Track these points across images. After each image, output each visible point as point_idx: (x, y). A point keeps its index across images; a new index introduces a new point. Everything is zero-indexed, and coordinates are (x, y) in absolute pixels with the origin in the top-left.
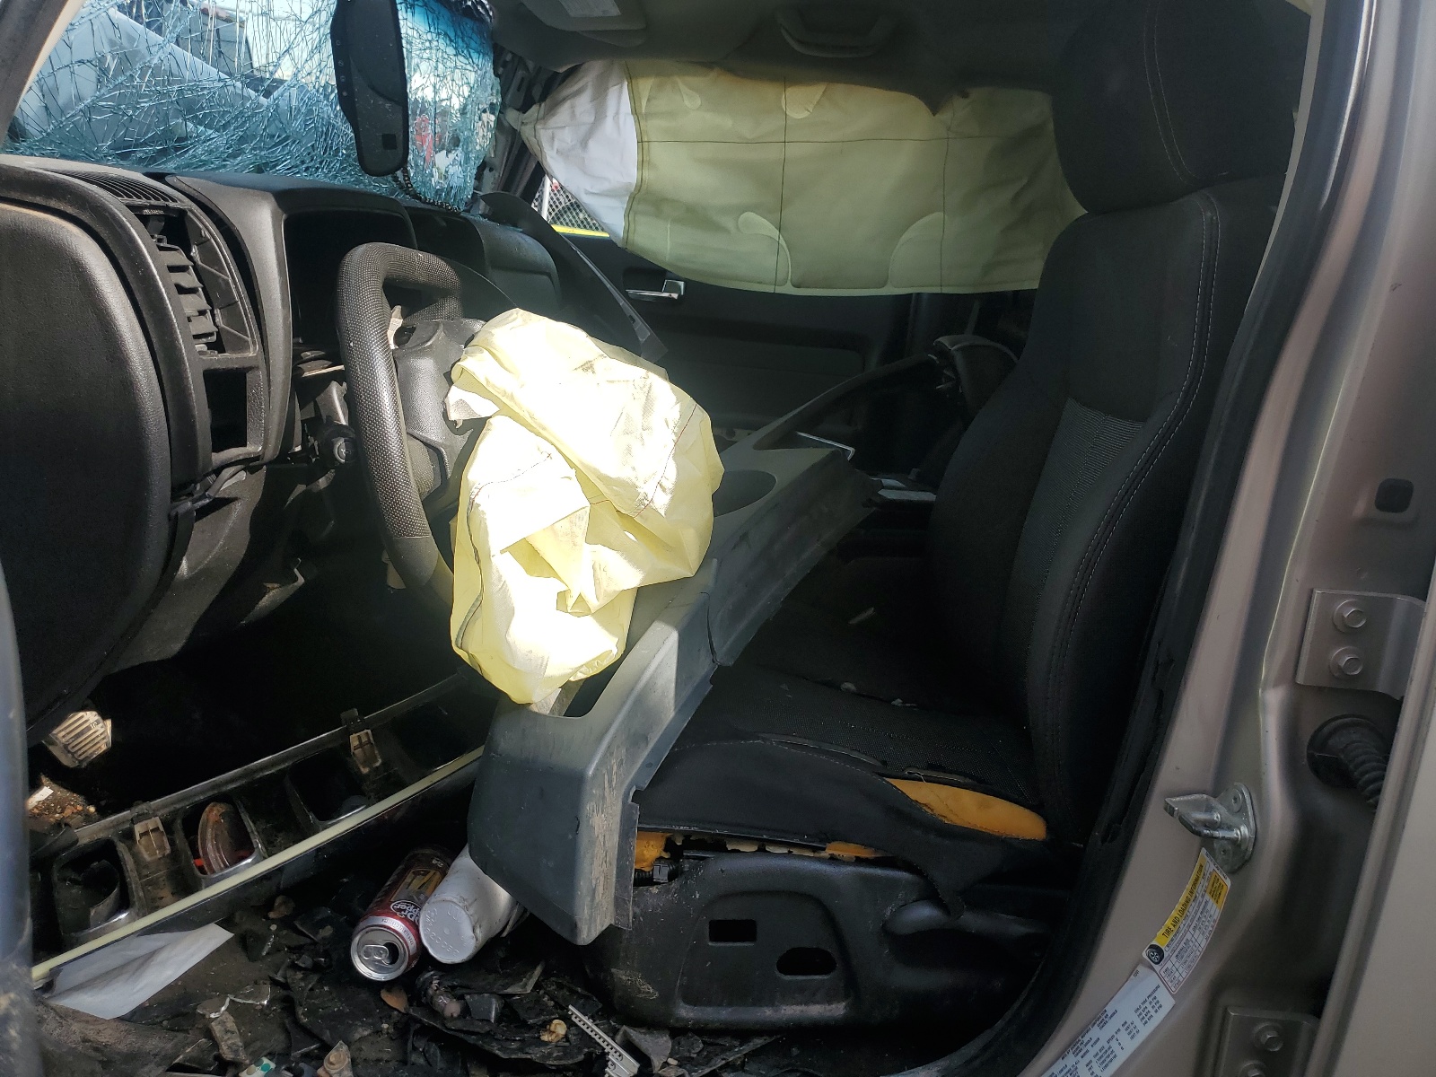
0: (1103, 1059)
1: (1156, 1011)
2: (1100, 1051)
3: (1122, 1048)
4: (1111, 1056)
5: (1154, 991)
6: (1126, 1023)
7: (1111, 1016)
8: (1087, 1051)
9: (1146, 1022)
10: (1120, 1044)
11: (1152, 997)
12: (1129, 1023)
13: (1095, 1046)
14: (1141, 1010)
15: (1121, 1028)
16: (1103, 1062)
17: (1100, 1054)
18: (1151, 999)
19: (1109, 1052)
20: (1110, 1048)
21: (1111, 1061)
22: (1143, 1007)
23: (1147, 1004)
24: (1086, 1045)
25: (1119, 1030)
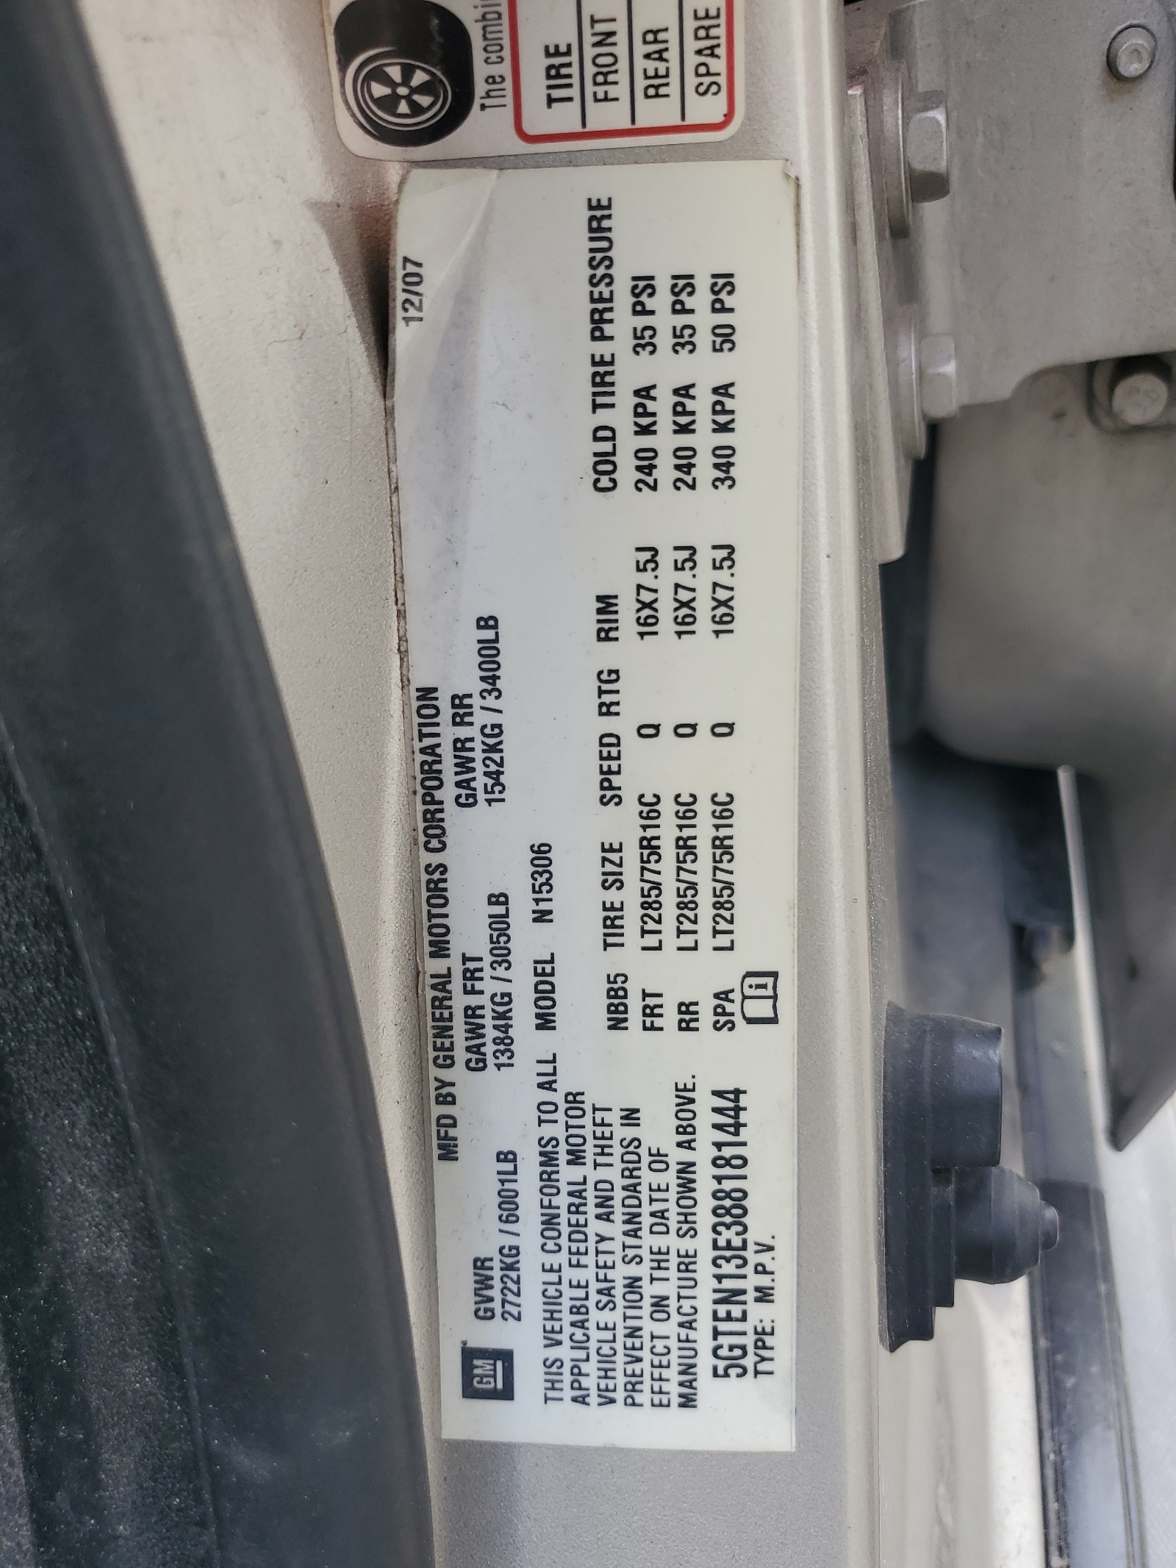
0: (669, 900)
1: (725, 338)
2: (612, 881)
3: (724, 730)
4: (704, 831)
5: (601, 260)
6: (606, 604)
7: (491, 680)
8: (544, 971)
9: (725, 463)
10: (686, 730)
11: (623, 301)
12: (624, 586)
13: (558, 902)
14: (628, 443)
15: (607, 656)
16: (686, 906)
17: (630, 896)
18: (623, 322)
19: (667, 832)
20: (650, 810)
21: (723, 847)
22: (621, 417)
23: (631, 374)
24: (502, 957)
25: (609, 678)
